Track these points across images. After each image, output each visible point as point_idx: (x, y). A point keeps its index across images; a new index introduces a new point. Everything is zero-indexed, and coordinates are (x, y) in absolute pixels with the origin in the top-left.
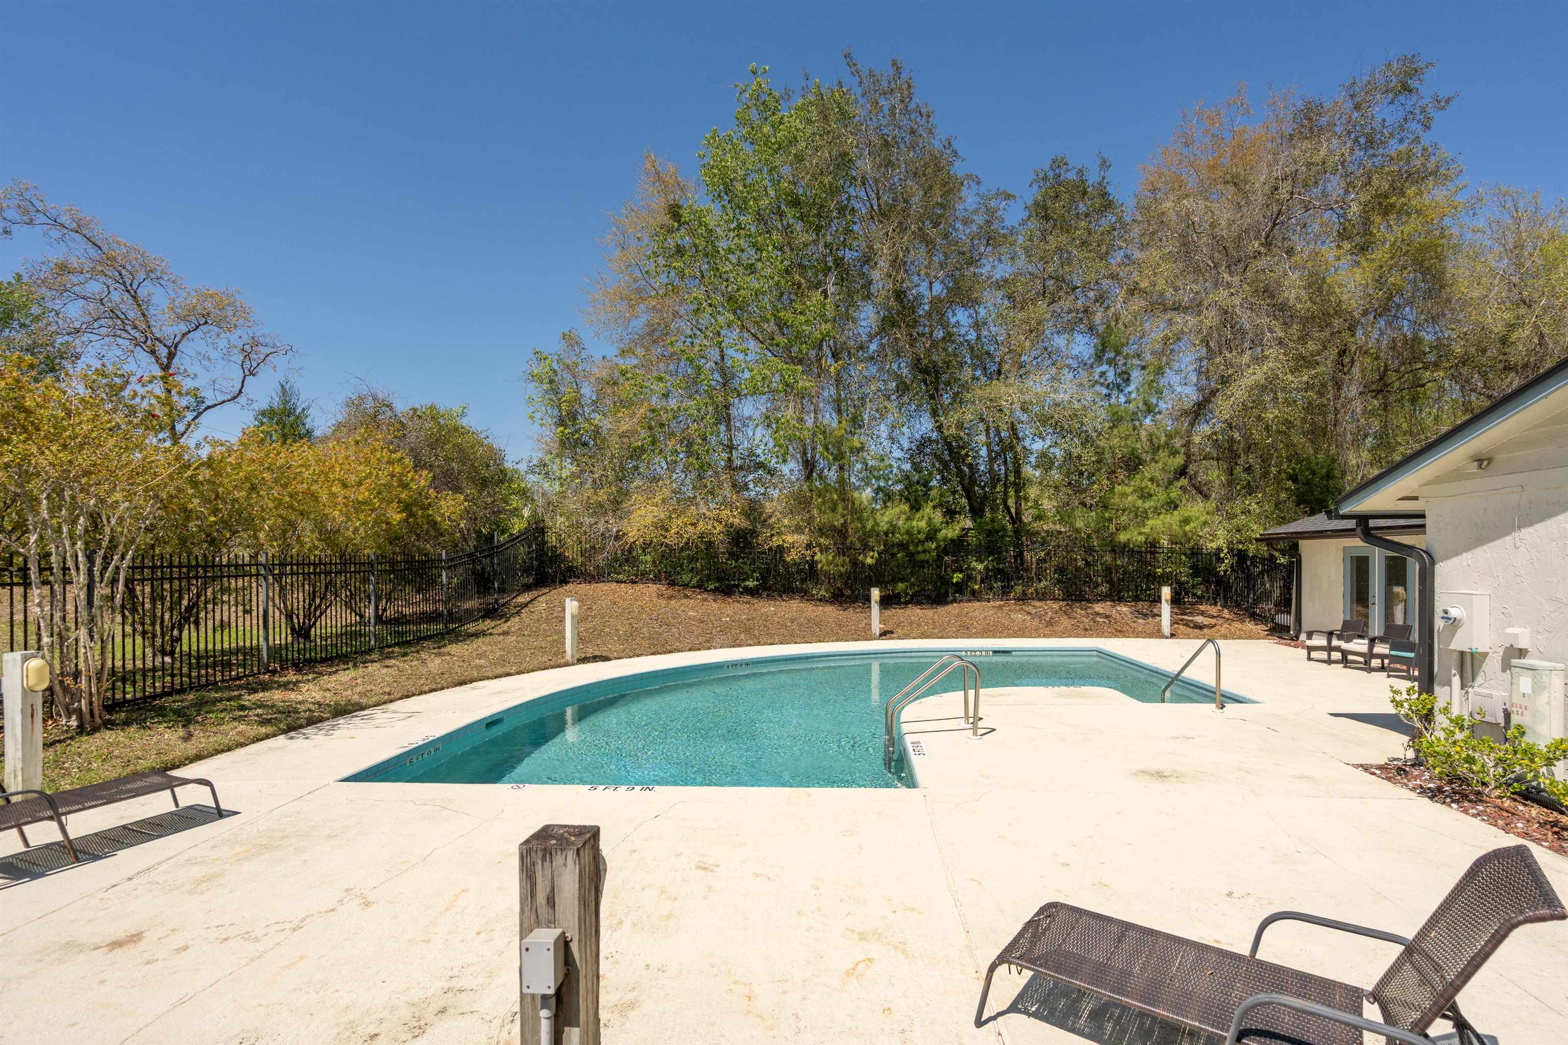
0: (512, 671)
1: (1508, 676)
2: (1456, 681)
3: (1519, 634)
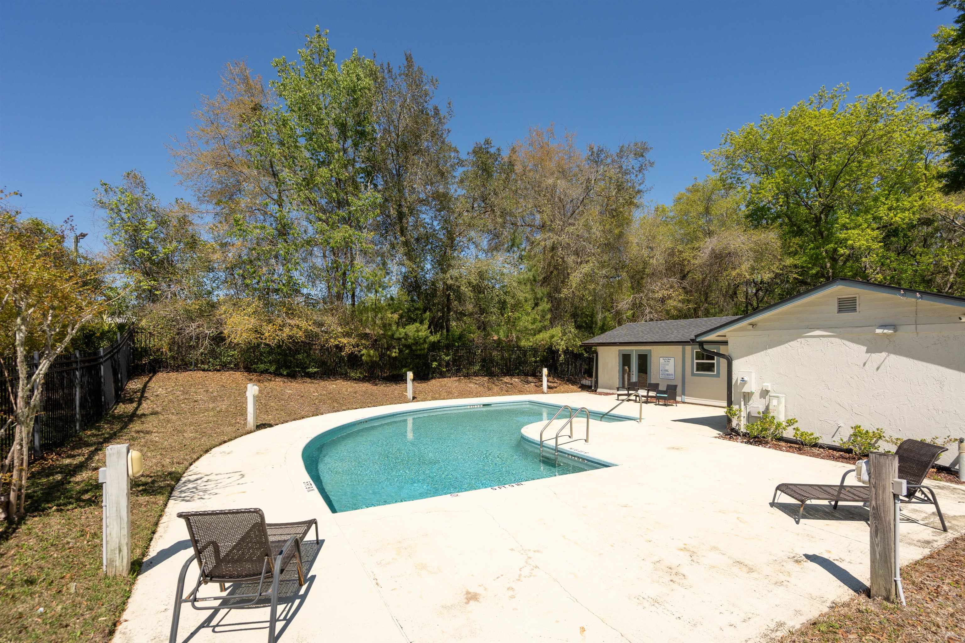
0: (226, 439)
1: (763, 400)
2: (743, 403)
3: (768, 386)
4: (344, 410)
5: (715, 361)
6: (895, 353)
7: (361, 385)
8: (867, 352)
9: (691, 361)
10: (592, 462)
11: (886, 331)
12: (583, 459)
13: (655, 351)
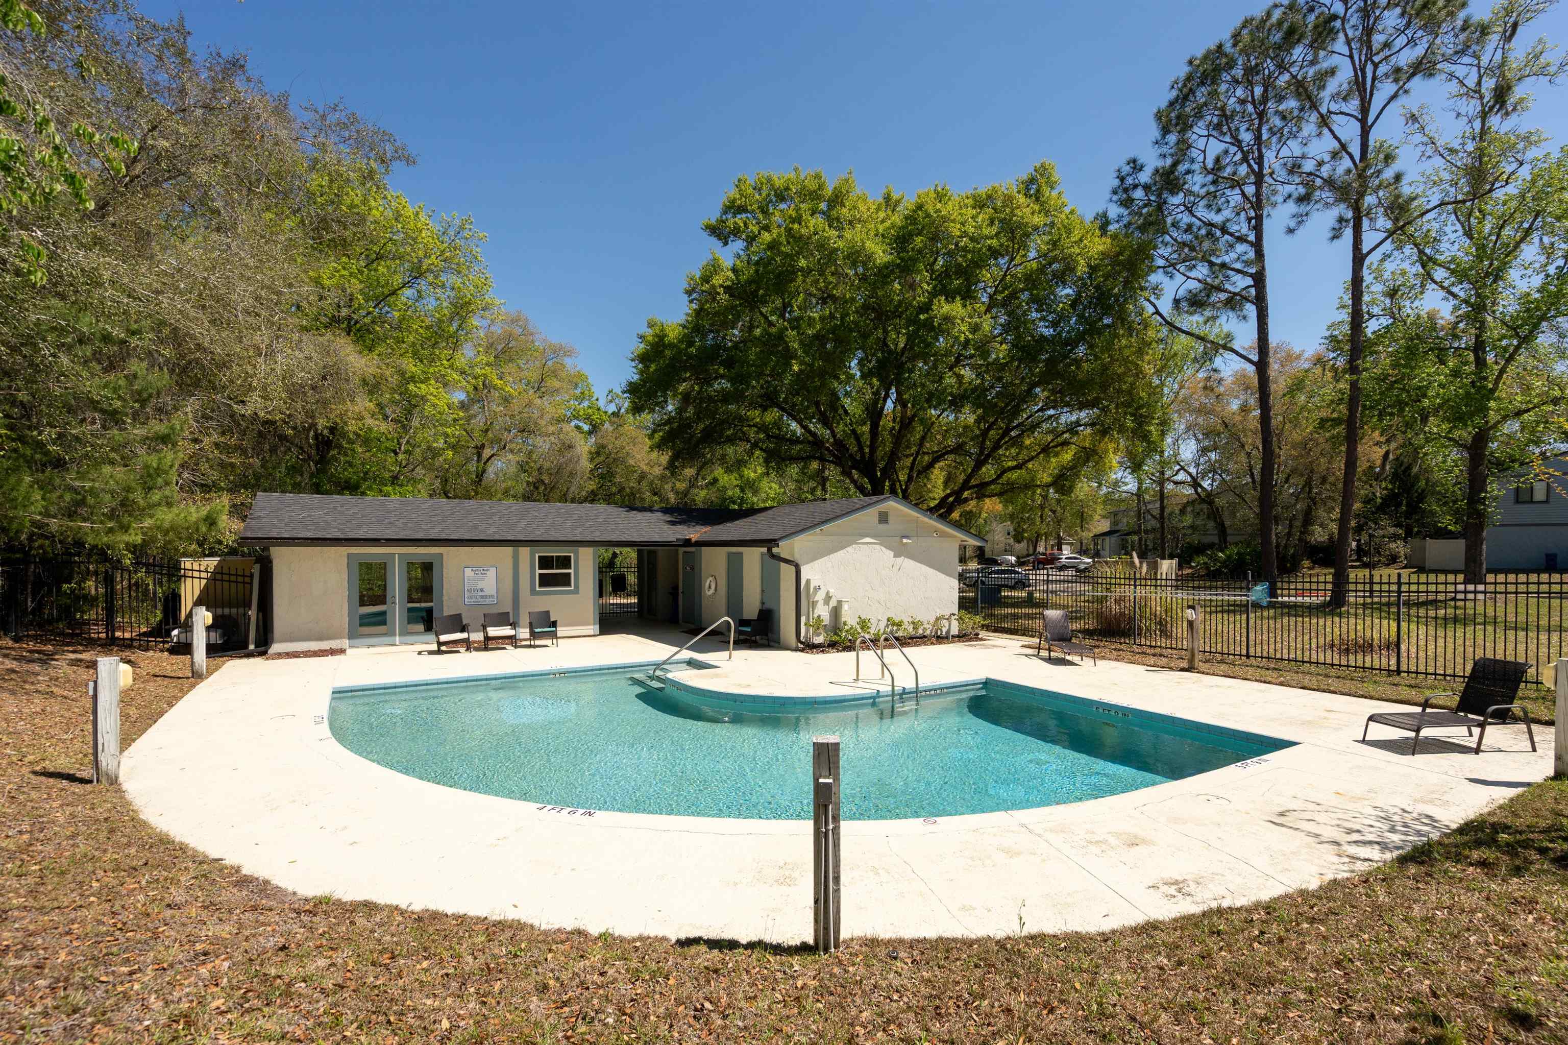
1: (826, 607)
2: (811, 613)
3: (832, 591)
5: (571, 571)
6: (907, 558)
8: (894, 557)
9: (529, 571)
12: (941, 689)
13: (452, 558)
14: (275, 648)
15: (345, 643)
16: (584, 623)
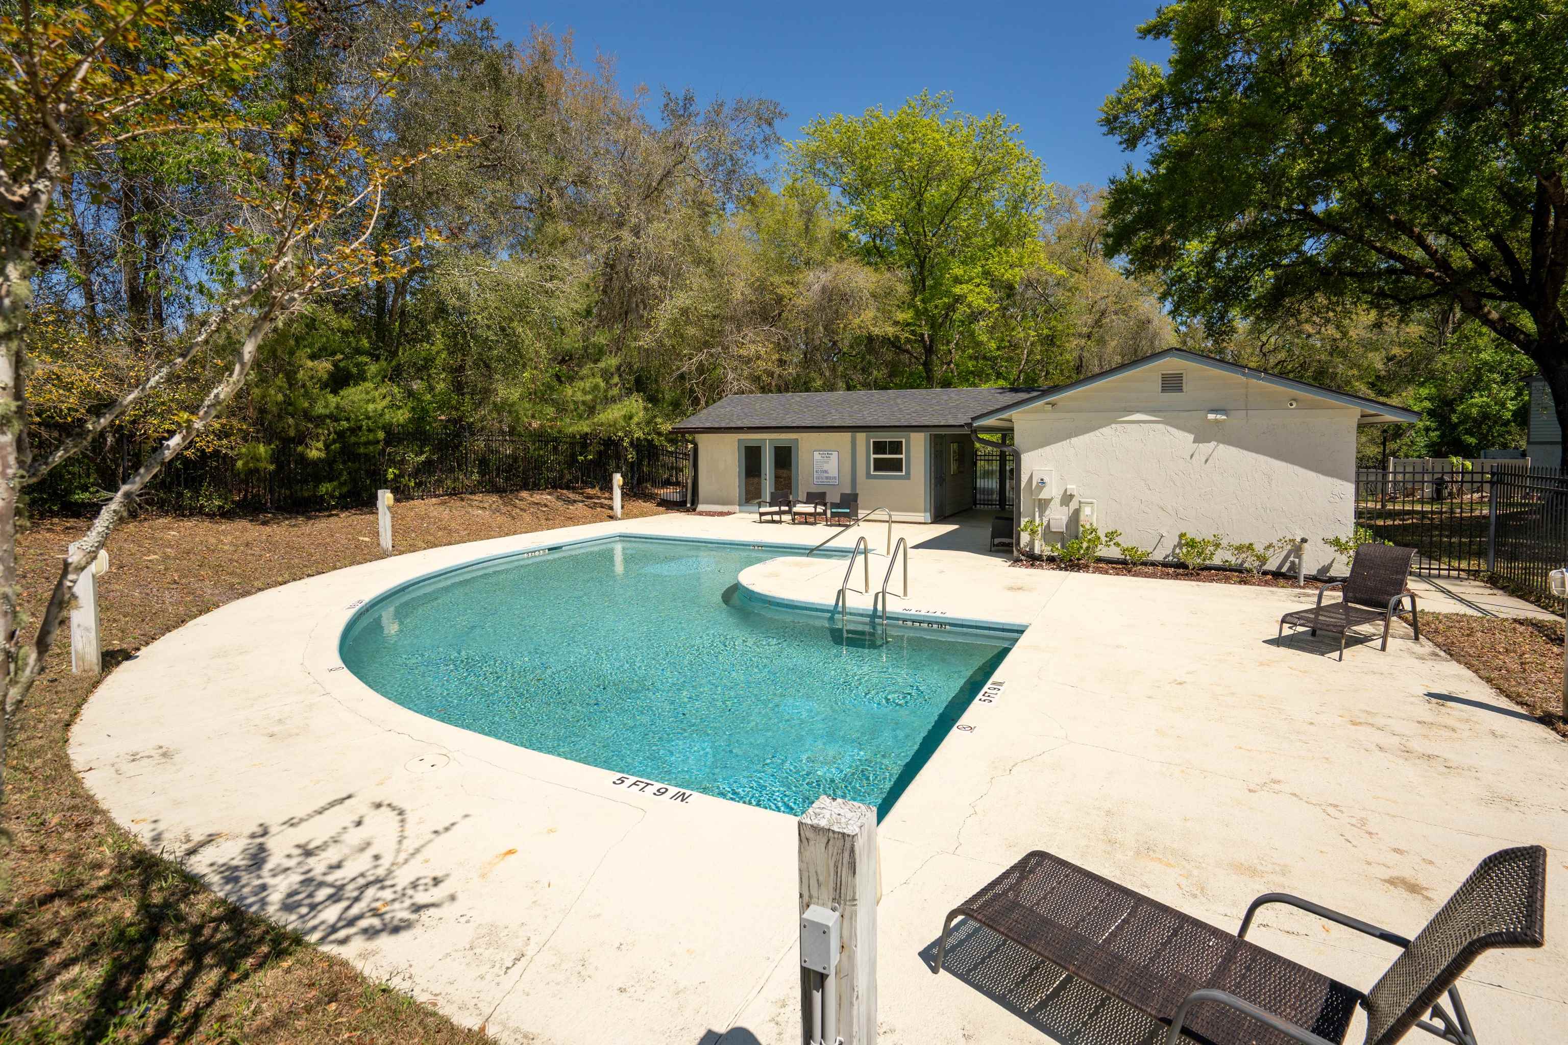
1: (1065, 508)
2: (1037, 514)
3: (1072, 488)
4: (260, 590)
5: (903, 456)
6: (1224, 443)
7: (225, 526)
8: (1194, 442)
9: (865, 455)
10: (962, 626)
11: (1219, 417)
12: (941, 624)
13: (805, 441)
14: (700, 508)
15: (736, 508)
16: (914, 510)
